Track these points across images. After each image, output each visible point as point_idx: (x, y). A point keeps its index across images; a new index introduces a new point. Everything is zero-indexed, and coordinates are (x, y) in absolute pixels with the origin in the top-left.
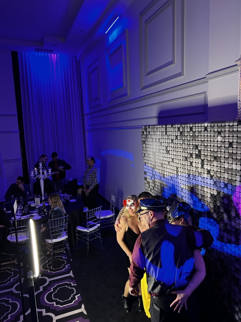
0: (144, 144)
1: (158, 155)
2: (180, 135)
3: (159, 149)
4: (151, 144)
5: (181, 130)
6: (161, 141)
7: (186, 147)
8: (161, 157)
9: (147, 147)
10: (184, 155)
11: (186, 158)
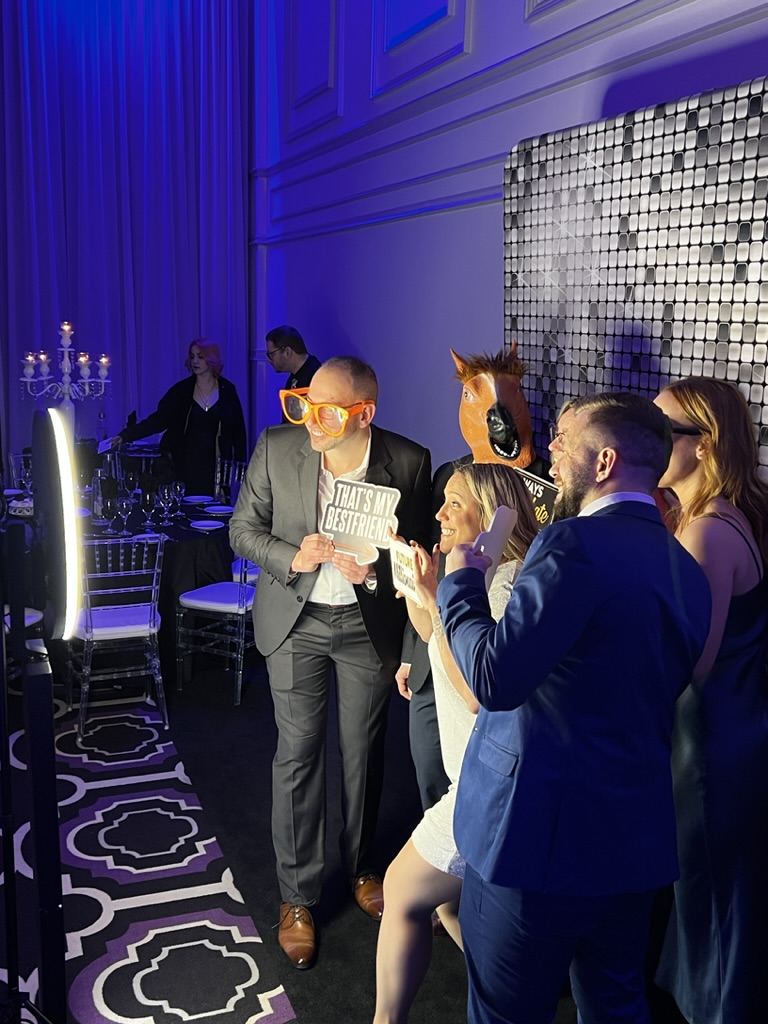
0: (515, 230)
1: (579, 267)
2: (696, 149)
3: (588, 233)
4: (549, 221)
5: (703, 123)
6: (598, 198)
7: (722, 199)
8: (594, 272)
9: (527, 239)
10: (707, 240)
11: (718, 250)
